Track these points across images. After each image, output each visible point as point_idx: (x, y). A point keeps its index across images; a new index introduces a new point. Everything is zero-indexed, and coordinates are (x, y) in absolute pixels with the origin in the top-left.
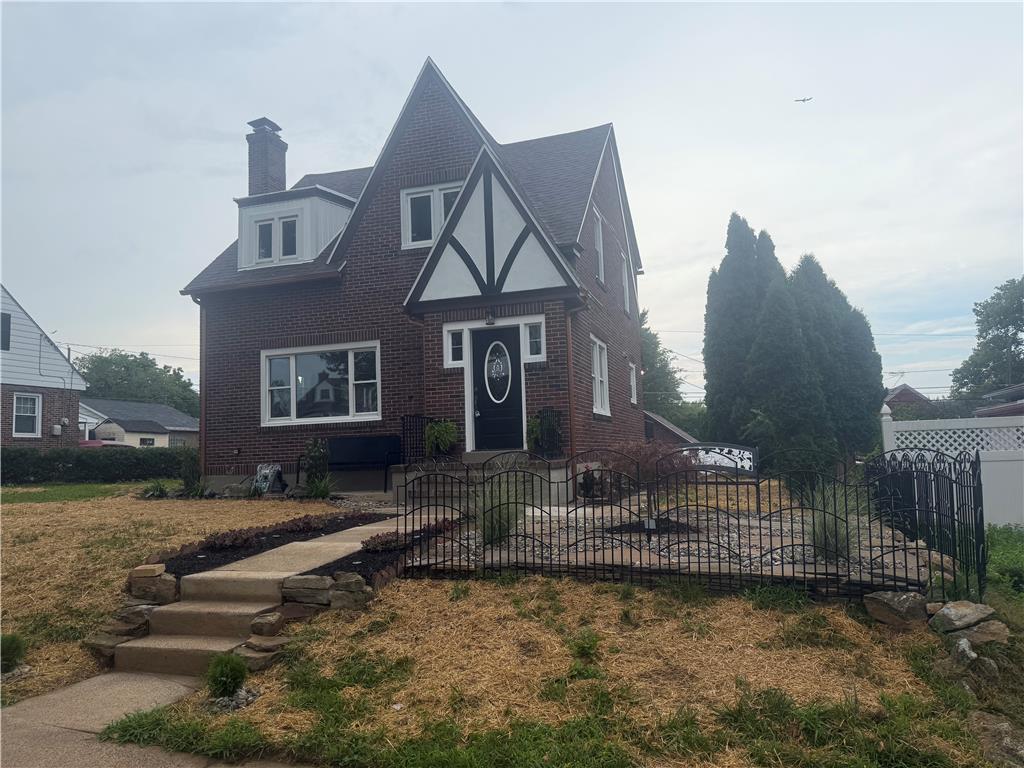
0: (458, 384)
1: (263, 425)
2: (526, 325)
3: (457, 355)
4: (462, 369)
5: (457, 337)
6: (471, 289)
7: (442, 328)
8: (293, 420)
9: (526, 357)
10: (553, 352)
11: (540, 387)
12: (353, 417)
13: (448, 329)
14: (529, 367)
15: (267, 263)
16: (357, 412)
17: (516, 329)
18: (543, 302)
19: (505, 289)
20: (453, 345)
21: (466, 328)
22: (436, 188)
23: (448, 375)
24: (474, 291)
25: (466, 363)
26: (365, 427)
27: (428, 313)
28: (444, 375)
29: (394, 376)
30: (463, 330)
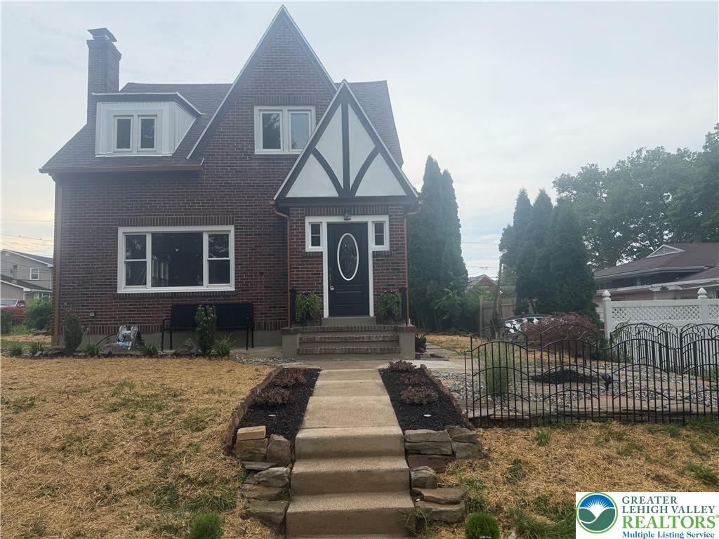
0: (319, 264)
1: (119, 292)
2: (373, 222)
3: (316, 242)
4: (322, 253)
5: (316, 229)
6: (330, 192)
7: (304, 220)
8: (148, 289)
9: (372, 247)
10: (395, 244)
11: (385, 270)
12: (207, 287)
13: (309, 220)
14: (376, 254)
15: (124, 153)
16: (210, 283)
17: (365, 224)
18: (387, 206)
19: (358, 194)
20: (312, 234)
21: (324, 221)
22: (285, 109)
23: (310, 257)
24: (332, 192)
25: (323, 248)
26: (218, 296)
27: (293, 207)
28: (307, 257)
29: (247, 256)
30: (321, 223)
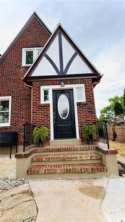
0: (48, 110)
2: (76, 88)
3: (46, 98)
4: (49, 104)
5: (46, 93)
6: (54, 73)
7: (40, 88)
9: (76, 100)
10: (89, 98)
13: (43, 88)
14: (79, 104)
17: (72, 89)
19: (68, 73)
20: (44, 95)
22: (35, 48)
23: (43, 107)
26: (3, 129)
27: (34, 81)
28: (41, 107)
29: (16, 109)
30: (49, 89)
